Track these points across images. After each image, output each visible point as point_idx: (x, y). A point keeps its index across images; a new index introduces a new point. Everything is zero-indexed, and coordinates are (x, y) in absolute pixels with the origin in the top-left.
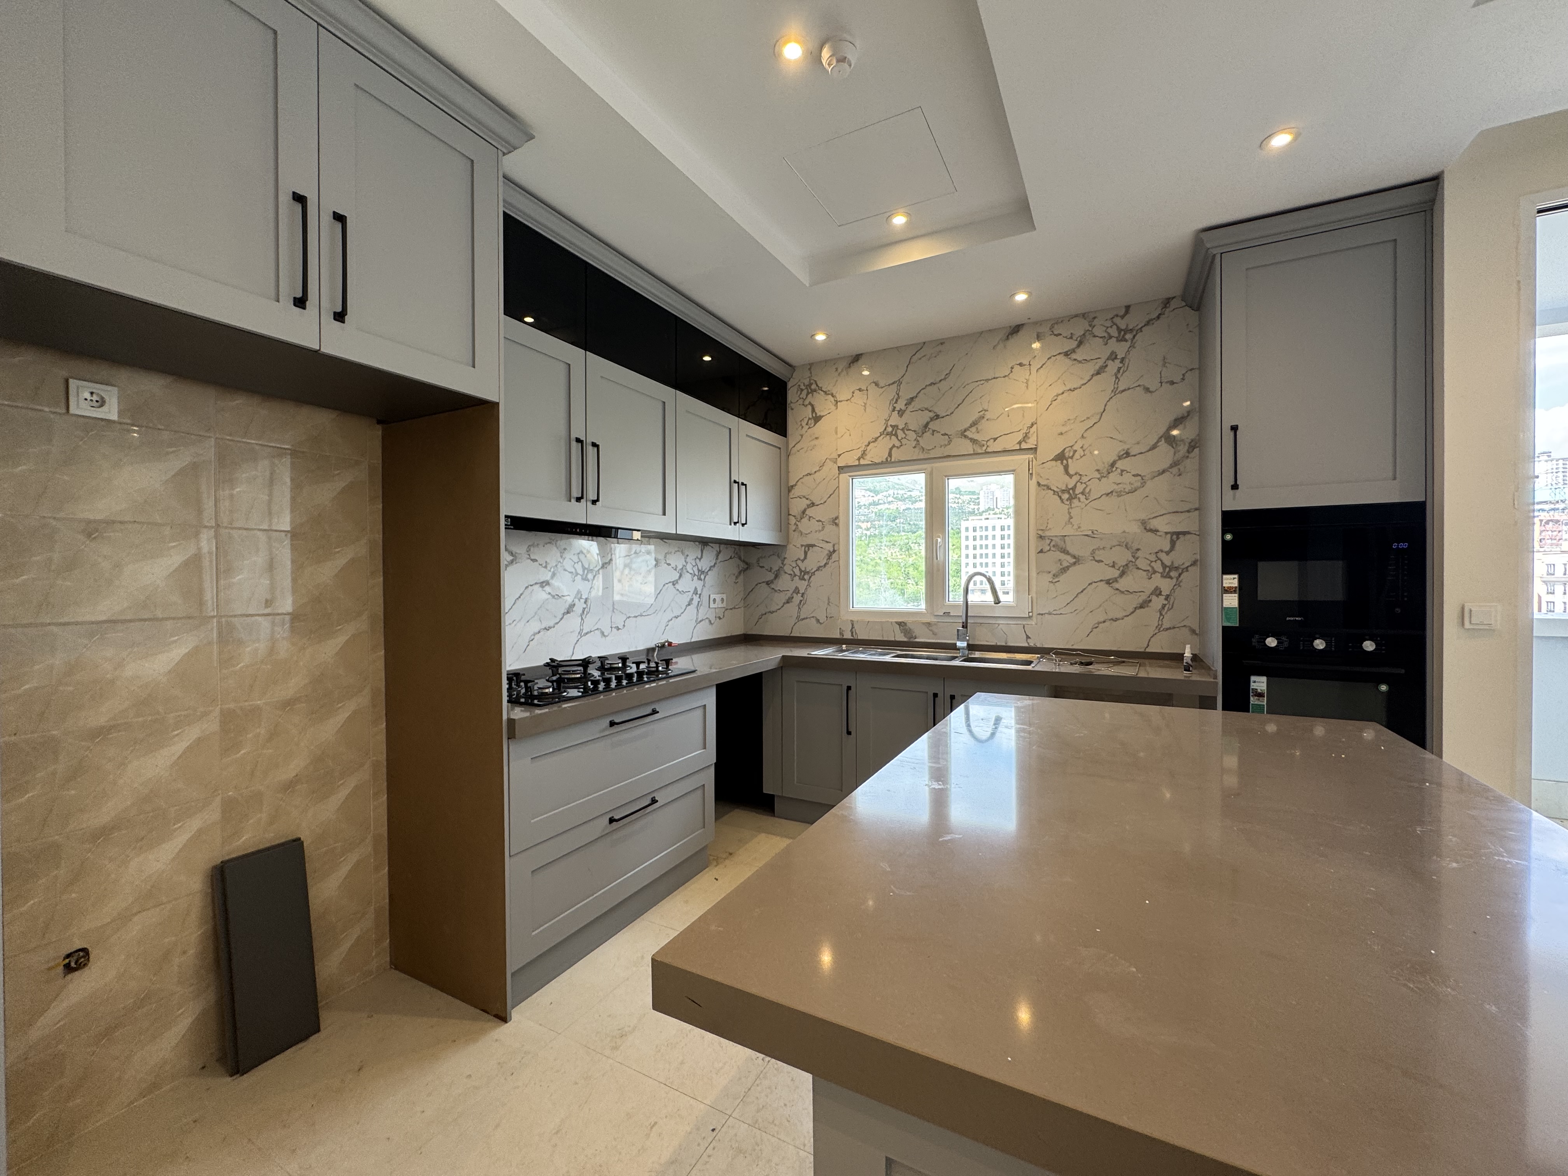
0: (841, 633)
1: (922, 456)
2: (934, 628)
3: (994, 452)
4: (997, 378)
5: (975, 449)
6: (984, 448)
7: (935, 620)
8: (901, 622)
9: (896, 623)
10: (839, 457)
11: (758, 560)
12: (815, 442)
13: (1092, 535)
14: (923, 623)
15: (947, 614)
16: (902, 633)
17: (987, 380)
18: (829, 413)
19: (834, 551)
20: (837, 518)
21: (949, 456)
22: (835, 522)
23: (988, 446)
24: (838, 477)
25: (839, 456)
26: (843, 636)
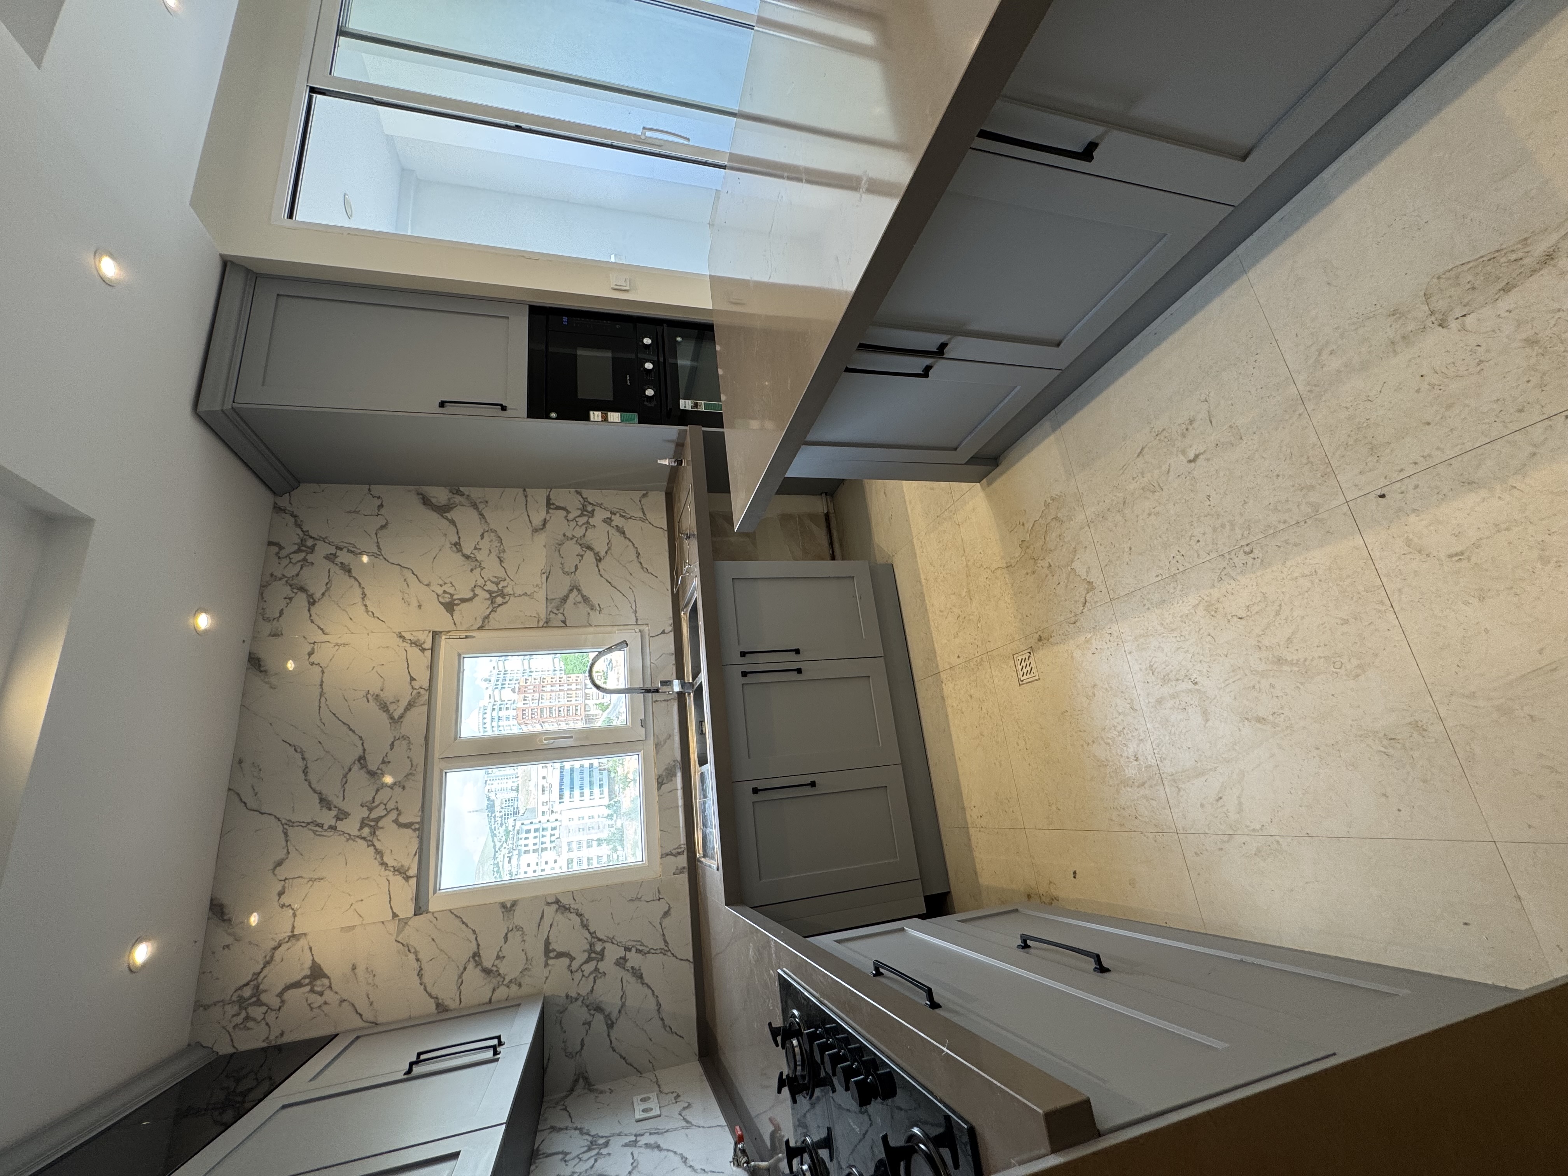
0: (682, 873)
1: (420, 777)
2: (662, 738)
3: (430, 680)
4: (322, 681)
5: (422, 703)
6: (422, 691)
7: (652, 738)
8: (658, 783)
9: (659, 789)
10: (398, 916)
11: (570, 1055)
12: (360, 971)
13: (548, 575)
14: (657, 752)
15: (643, 724)
16: (672, 780)
17: (322, 694)
18: (311, 949)
19: (557, 902)
20: (503, 905)
21: (426, 738)
22: (508, 908)
23: (421, 688)
24: (433, 913)
25: (395, 915)
26: (684, 868)
